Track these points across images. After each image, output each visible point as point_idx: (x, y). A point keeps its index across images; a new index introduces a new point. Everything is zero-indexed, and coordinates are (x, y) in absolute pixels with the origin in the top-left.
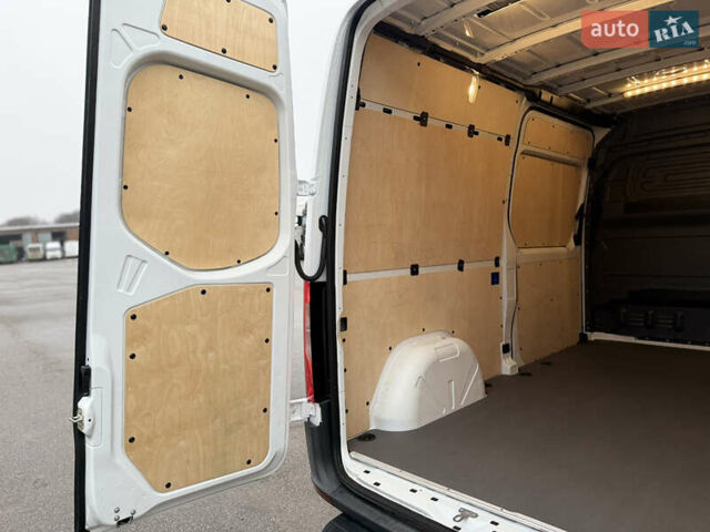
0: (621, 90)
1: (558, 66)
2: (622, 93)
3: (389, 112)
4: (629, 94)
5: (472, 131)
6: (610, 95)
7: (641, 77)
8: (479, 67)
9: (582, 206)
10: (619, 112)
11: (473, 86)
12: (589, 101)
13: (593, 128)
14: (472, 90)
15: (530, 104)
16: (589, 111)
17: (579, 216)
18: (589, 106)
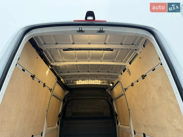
0: (76, 82)
1: (68, 72)
2: (76, 83)
3: (24, 71)
4: (78, 84)
5: (44, 85)
6: (73, 83)
7: (82, 80)
8: (52, 66)
9: (60, 113)
10: (71, 88)
11: (48, 71)
12: (68, 83)
13: (66, 90)
14: (47, 72)
15: (57, 81)
16: (67, 86)
17: (59, 116)
18: (67, 85)
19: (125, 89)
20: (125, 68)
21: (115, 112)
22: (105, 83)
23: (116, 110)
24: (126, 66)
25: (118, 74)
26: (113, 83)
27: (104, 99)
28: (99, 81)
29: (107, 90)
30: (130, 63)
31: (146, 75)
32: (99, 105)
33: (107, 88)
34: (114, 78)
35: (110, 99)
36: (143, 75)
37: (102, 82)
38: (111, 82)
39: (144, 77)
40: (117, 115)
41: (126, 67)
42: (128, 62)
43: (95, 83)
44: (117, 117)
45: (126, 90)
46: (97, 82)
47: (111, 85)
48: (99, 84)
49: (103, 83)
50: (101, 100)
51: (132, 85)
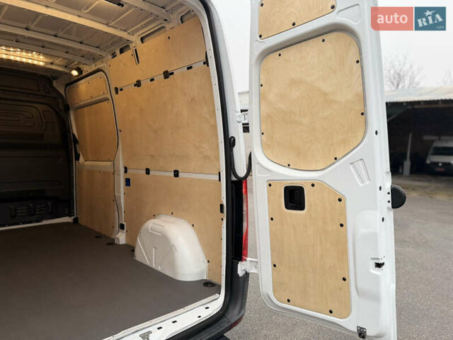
19: (116, 89)
20: (128, 46)
21: (74, 135)
22: (58, 65)
23: (75, 132)
24: (132, 42)
25: (103, 54)
26: (79, 70)
27: (46, 104)
28: (41, 57)
29: (55, 84)
30: (142, 40)
31: (172, 73)
32: (33, 118)
33: (54, 79)
34: (89, 59)
35: (61, 107)
36: (167, 71)
37: (50, 61)
38: (75, 67)
39: (167, 75)
40: (76, 141)
41: (130, 45)
42: (139, 36)
43: (30, 61)
44: (77, 146)
45: (119, 92)
46: (37, 59)
47: (75, 73)
48: (41, 64)
49: (52, 64)
50: (37, 105)
51: (138, 84)
